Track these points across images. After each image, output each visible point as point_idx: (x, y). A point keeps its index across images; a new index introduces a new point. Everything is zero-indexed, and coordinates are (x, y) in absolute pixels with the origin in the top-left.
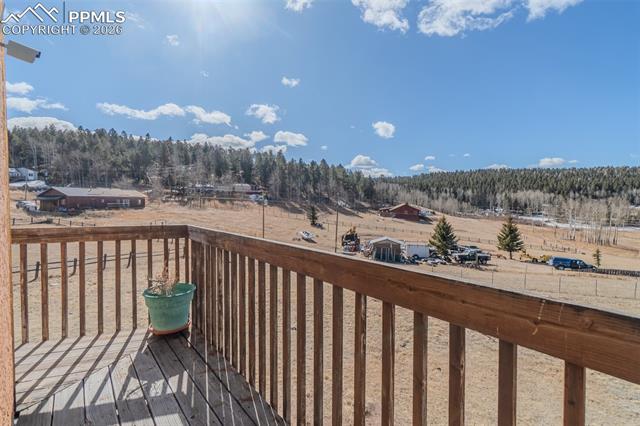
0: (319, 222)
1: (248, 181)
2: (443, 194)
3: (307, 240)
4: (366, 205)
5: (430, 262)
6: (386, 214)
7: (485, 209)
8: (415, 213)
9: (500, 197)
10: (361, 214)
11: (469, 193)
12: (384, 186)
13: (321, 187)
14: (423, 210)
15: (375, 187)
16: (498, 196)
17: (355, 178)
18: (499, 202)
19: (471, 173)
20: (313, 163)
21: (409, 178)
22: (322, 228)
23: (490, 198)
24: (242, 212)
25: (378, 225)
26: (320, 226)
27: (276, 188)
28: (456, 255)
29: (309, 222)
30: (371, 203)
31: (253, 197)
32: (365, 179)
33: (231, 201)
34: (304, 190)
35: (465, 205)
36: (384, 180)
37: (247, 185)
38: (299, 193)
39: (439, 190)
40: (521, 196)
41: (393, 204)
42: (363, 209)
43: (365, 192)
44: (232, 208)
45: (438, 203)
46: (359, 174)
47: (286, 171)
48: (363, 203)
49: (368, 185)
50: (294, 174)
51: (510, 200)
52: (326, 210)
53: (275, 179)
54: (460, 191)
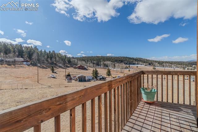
0: (55, 71)
1: (22, 57)
2: (89, 62)
3: (53, 78)
4: (69, 66)
5: (93, 80)
6: (75, 68)
7: (99, 66)
8: (83, 67)
9: (102, 63)
10: (68, 68)
11: (95, 62)
12: (74, 60)
13: (53, 59)
14: (85, 67)
15: (71, 60)
16: (101, 63)
17: (65, 57)
18: (101, 64)
19: (95, 57)
20: (50, 52)
21: (79, 58)
22: (57, 73)
23: (99, 63)
24: (21, 69)
25: (74, 71)
26: (55, 73)
27: (35, 60)
28: (99, 78)
29: (51, 72)
30: (70, 65)
31: (25, 63)
32: (68, 58)
33: (14, 64)
34: (47, 61)
35: (94, 65)
36: (73, 58)
37: (22, 58)
38: (45, 62)
39: (88, 61)
40: (106, 63)
41: (77, 65)
42: (68, 67)
43: (68, 61)
44: (15, 68)
45: (88, 64)
46: (65, 56)
47: (39, 54)
48: (68, 65)
49: (69, 59)
50: (43, 55)
51: (104, 63)
52: (56, 67)
53: (35, 56)
54: (93, 61)
